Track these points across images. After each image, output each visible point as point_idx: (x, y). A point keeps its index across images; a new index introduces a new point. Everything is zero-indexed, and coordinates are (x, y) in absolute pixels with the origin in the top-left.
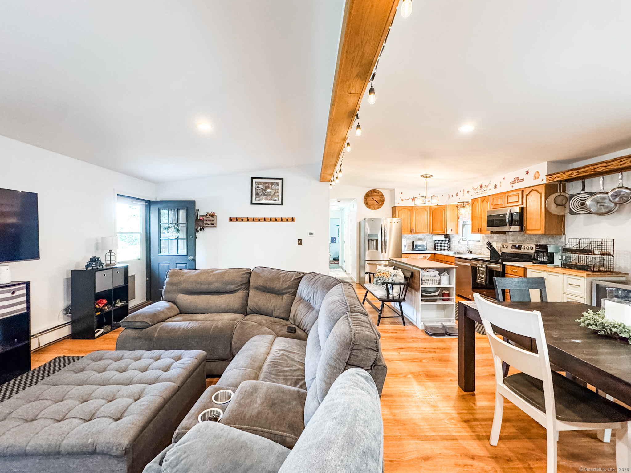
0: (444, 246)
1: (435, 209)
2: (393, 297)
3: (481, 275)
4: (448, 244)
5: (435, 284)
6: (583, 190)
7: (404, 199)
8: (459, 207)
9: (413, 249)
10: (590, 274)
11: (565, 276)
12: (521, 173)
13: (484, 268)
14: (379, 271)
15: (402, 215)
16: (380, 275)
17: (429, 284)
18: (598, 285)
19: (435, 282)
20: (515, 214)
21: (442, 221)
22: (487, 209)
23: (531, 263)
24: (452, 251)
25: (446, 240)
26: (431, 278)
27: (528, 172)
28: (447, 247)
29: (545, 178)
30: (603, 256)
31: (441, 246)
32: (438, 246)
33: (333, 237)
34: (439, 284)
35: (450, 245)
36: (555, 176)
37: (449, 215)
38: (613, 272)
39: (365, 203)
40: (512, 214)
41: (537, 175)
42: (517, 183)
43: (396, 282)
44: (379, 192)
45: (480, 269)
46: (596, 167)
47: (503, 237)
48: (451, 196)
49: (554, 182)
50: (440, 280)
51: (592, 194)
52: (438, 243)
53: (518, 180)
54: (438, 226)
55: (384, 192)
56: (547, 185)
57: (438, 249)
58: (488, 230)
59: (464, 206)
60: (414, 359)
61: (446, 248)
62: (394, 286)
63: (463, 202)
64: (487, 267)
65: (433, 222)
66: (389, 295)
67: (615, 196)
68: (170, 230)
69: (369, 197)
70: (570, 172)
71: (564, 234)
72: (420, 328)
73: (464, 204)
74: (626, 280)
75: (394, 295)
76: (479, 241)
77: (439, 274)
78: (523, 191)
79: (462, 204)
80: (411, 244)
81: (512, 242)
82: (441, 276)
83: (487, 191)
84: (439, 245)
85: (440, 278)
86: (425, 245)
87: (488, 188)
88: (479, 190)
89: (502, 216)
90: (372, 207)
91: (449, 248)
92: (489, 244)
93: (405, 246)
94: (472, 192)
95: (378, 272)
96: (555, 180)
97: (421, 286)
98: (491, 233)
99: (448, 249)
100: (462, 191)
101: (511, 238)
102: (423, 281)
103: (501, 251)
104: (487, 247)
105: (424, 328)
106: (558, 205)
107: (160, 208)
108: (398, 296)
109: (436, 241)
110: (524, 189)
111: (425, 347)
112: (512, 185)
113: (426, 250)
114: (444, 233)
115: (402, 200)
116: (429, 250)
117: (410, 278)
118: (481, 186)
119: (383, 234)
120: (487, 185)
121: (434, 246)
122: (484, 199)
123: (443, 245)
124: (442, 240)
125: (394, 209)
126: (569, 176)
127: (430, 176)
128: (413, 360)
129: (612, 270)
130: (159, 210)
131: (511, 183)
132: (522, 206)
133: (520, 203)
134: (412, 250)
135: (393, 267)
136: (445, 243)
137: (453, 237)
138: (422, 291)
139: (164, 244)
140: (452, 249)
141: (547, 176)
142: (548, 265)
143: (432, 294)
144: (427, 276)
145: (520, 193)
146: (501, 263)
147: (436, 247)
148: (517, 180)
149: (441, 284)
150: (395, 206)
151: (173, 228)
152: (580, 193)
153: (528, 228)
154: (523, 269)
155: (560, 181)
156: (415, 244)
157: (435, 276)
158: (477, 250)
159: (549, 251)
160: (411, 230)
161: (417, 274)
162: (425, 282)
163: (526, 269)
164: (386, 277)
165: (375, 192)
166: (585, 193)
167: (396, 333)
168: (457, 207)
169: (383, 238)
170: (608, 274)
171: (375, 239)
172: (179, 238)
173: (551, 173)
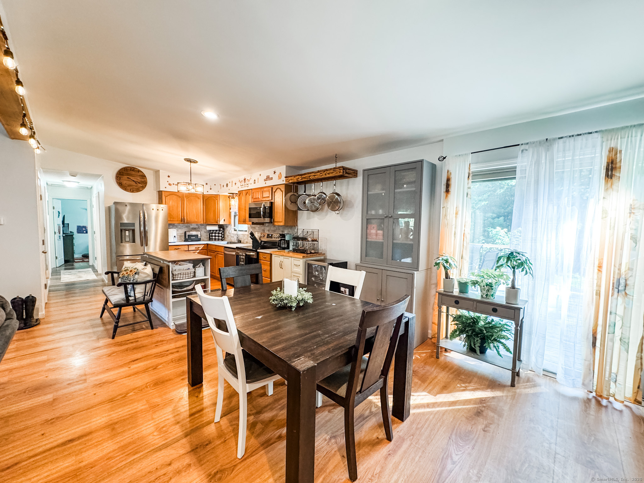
0: (219, 236)
1: (208, 198)
2: (135, 299)
3: (242, 263)
4: (222, 234)
5: (189, 277)
6: (305, 192)
7: (172, 184)
8: (231, 198)
9: (186, 240)
10: (304, 256)
11: (293, 259)
12: (270, 172)
13: (243, 256)
14: (126, 269)
15: (170, 202)
16: (127, 273)
17: (182, 278)
18: (308, 264)
19: (189, 275)
20: (267, 207)
21: (214, 212)
22: (249, 201)
23: (276, 250)
24: (226, 241)
25: (220, 230)
26: (184, 272)
27: (275, 172)
28: (221, 236)
29: (284, 179)
30: (313, 242)
31: (215, 236)
32: (212, 236)
33: (82, 225)
34: (194, 276)
35: (224, 235)
36: (290, 178)
37: (221, 204)
38: (318, 253)
39: (117, 183)
40: (265, 208)
41: (280, 176)
42: (268, 181)
43: (139, 280)
44: (139, 171)
45: (241, 257)
46: (310, 175)
47: (262, 227)
48: (222, 187)
49: (289, 183)
50: (195, 272)
51: (309, 195)
52: (212, 233)
53: (269, 178)
54: (211, 216)
55: (145, 171)
56: (286, 185)
57: (212, 239)
58: (250, 221)
59: (234, 197)
60: (147, 369)
61: (220, 238)
62: (135, 286)
63: (233, 194)
64: (246, 255)
65: (207, 211)
66: (130, 298)
67: (318, 198)
69: (123, 175)
70: (298, 177)
71: (297, 225)
72: (171, 328)
73: (234, 195)
74: (324, 259)
75: (136, 297)
76: (246, 231)
77: (194, 267)
78: (272, 188)
79: (232, 195)
80: (184, 235)
81: (268, 232)
82: (196, 269)
83: (249, 185)
84: (214, 235)
85: (194, 270)
86: (199, 236)
87: (250, 182)
88: (243, 183)
89: (259, 209)
90: (129, 188)
91: (224, 237)
92: (252, 234)
93: (175, 237)
94: (239, 184)
95: (124, 270)
96: (290, 182)
97: (171, 282)
98: (252, 224)
99: (221, 239)
100: (231, 182)
101: (267, 228)
102: (175, 276)
103: (260, 240)
104: (250, 237)
105: (174, 327)
106: (292, 202)
108: (143, 297)
109: (210, 231)
110: (273, 187)
111: (167, 350)
112: (265, 182)
113: (200, 241)
114: (217, 223)
115: (170, 185)
116: (203, 240)
117: (158, 274)
118: (245, 179)
119: (142, 223)
120: (249, 179)
121: (208, 236)
122: (247, 192)
123: (217, 235)
124: (216, 230)
125: (160, 193)
126: (297, 180)
127: (195, 162)
128: (145, 370)
129: (317, 252)
131: (265, 180)
132: (271, 201)
133: (271, 199)
134: (184, 241)
135: (145, 262)
136: (219, 233)
137: (227, 227)
138: (173, 287)
140: (226, 239)
141: (285, 177)
142: (286, 250)
143: (185, 289)
144: (179, 270)
145: (270, 189)
146: (256, 251)
147: (211, 237)
149: (196, 276)
150: (161, 190)
152: (303, 194)
153: (275, 220)
154: (269, 255)
155: (294, 183)
156: (188, 234)
157: (189, 269)
158: (245, 239)
159: (286, 239)
160: (182, 219)
161: (166, 269)
162: (177, 276)
163: (271, 254)
164: (132, 275)
165: (133, 170)
166: (306, 195)
167: (138, 341)
168: (229, 197)
169: (142, 228)
170: (315, 255)
171: (131, 229)
173: (288, 176)
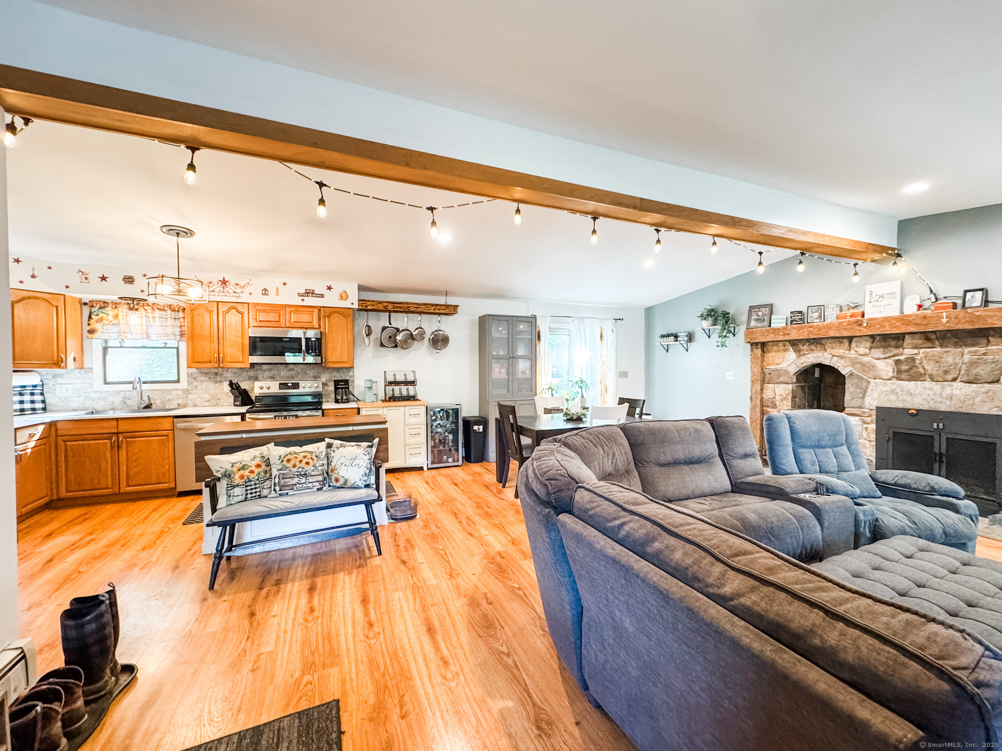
4: (43, 394)
6: (390, 324)
11: (406, 408)
20: (313, 339)
27: (329, 288)
28: (42, 402)
29: (356, 302)
35: (45, 397)
40: (307, 340)
41: (344, 295)
42: (310, 298)
53: (313, 293)
78: (320, 311)
83: (241, 295)
87: (247, 290)
88: (217, 288)
89: (288, 341)
91: (46, 404)
110: (322, 308)
112: (303, 298)
118: (224, 282)
120: (239, 283)
122: (234, 306)
123: (27, 398)
124: (35, 386)
131: (299, 295)
132: (320, 330)
133: (316, 325)
141: (359, 300)
145: (315, 312)
148: (309, 293)
152: (389, 327)
153: (330, 360)
163: (359, 409)
166: (393, 328)
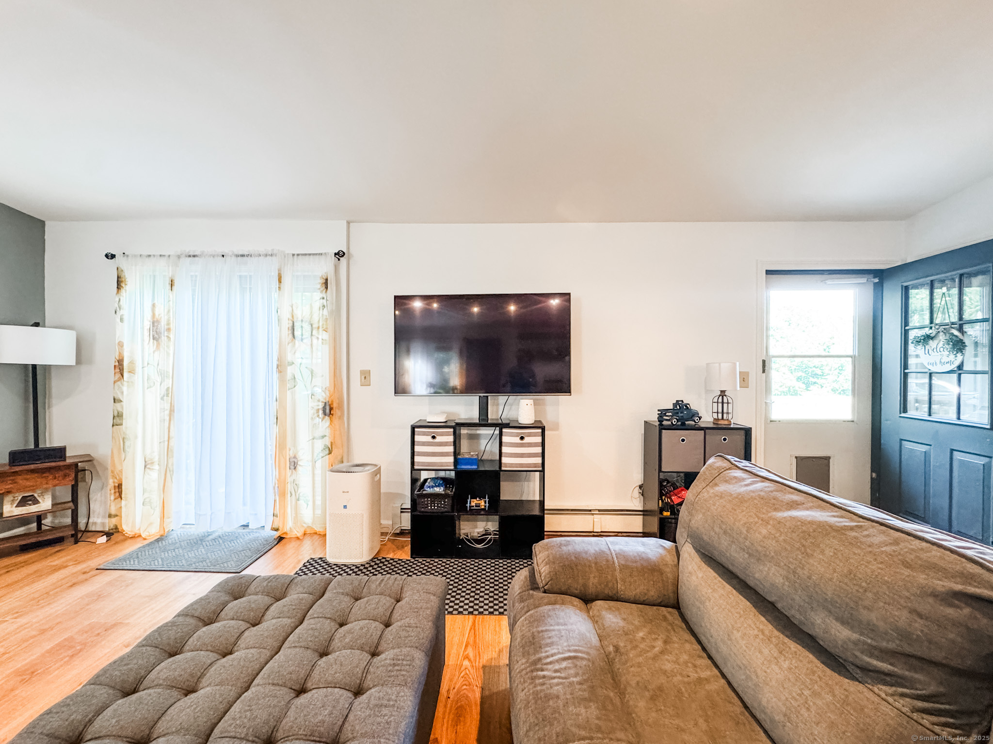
68: (932, 344)
107: (905, 284)
130: (906, 290)
139: (917, 388)
151: (942, 337)
172: (966, 368)
